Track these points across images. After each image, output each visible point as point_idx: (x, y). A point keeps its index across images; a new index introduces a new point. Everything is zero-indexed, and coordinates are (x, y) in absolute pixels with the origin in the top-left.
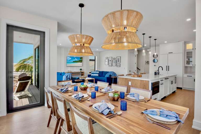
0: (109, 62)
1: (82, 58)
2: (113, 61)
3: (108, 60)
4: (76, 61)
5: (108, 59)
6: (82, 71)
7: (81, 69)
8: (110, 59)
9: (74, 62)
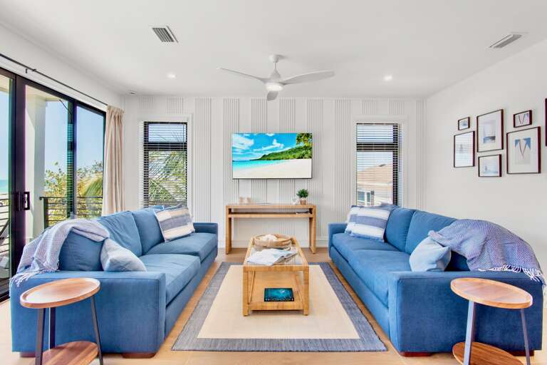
0: (482, 147)
1: (308, 135)
2: (512, 138)
3: (475, 135)
4: (276, 154)
5: (473, 127)
6: (310, 201)
7: (303, 194)
8: (489, 127)
9: (265, 158)
